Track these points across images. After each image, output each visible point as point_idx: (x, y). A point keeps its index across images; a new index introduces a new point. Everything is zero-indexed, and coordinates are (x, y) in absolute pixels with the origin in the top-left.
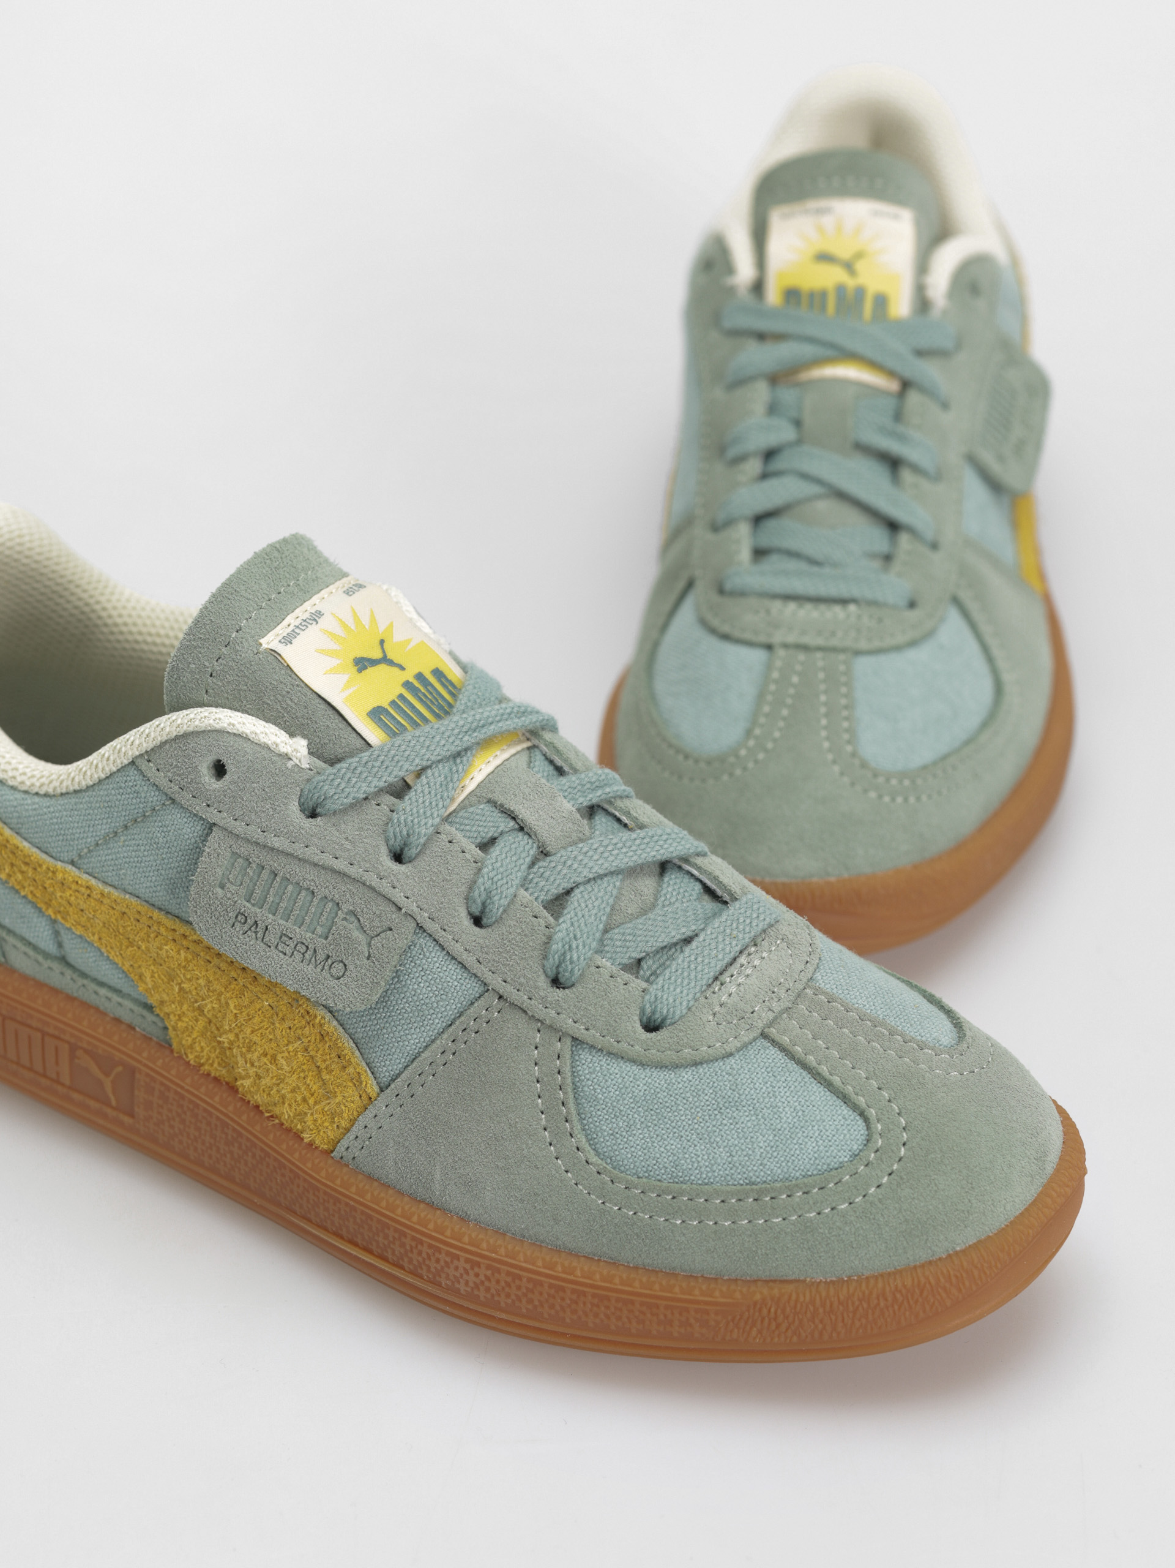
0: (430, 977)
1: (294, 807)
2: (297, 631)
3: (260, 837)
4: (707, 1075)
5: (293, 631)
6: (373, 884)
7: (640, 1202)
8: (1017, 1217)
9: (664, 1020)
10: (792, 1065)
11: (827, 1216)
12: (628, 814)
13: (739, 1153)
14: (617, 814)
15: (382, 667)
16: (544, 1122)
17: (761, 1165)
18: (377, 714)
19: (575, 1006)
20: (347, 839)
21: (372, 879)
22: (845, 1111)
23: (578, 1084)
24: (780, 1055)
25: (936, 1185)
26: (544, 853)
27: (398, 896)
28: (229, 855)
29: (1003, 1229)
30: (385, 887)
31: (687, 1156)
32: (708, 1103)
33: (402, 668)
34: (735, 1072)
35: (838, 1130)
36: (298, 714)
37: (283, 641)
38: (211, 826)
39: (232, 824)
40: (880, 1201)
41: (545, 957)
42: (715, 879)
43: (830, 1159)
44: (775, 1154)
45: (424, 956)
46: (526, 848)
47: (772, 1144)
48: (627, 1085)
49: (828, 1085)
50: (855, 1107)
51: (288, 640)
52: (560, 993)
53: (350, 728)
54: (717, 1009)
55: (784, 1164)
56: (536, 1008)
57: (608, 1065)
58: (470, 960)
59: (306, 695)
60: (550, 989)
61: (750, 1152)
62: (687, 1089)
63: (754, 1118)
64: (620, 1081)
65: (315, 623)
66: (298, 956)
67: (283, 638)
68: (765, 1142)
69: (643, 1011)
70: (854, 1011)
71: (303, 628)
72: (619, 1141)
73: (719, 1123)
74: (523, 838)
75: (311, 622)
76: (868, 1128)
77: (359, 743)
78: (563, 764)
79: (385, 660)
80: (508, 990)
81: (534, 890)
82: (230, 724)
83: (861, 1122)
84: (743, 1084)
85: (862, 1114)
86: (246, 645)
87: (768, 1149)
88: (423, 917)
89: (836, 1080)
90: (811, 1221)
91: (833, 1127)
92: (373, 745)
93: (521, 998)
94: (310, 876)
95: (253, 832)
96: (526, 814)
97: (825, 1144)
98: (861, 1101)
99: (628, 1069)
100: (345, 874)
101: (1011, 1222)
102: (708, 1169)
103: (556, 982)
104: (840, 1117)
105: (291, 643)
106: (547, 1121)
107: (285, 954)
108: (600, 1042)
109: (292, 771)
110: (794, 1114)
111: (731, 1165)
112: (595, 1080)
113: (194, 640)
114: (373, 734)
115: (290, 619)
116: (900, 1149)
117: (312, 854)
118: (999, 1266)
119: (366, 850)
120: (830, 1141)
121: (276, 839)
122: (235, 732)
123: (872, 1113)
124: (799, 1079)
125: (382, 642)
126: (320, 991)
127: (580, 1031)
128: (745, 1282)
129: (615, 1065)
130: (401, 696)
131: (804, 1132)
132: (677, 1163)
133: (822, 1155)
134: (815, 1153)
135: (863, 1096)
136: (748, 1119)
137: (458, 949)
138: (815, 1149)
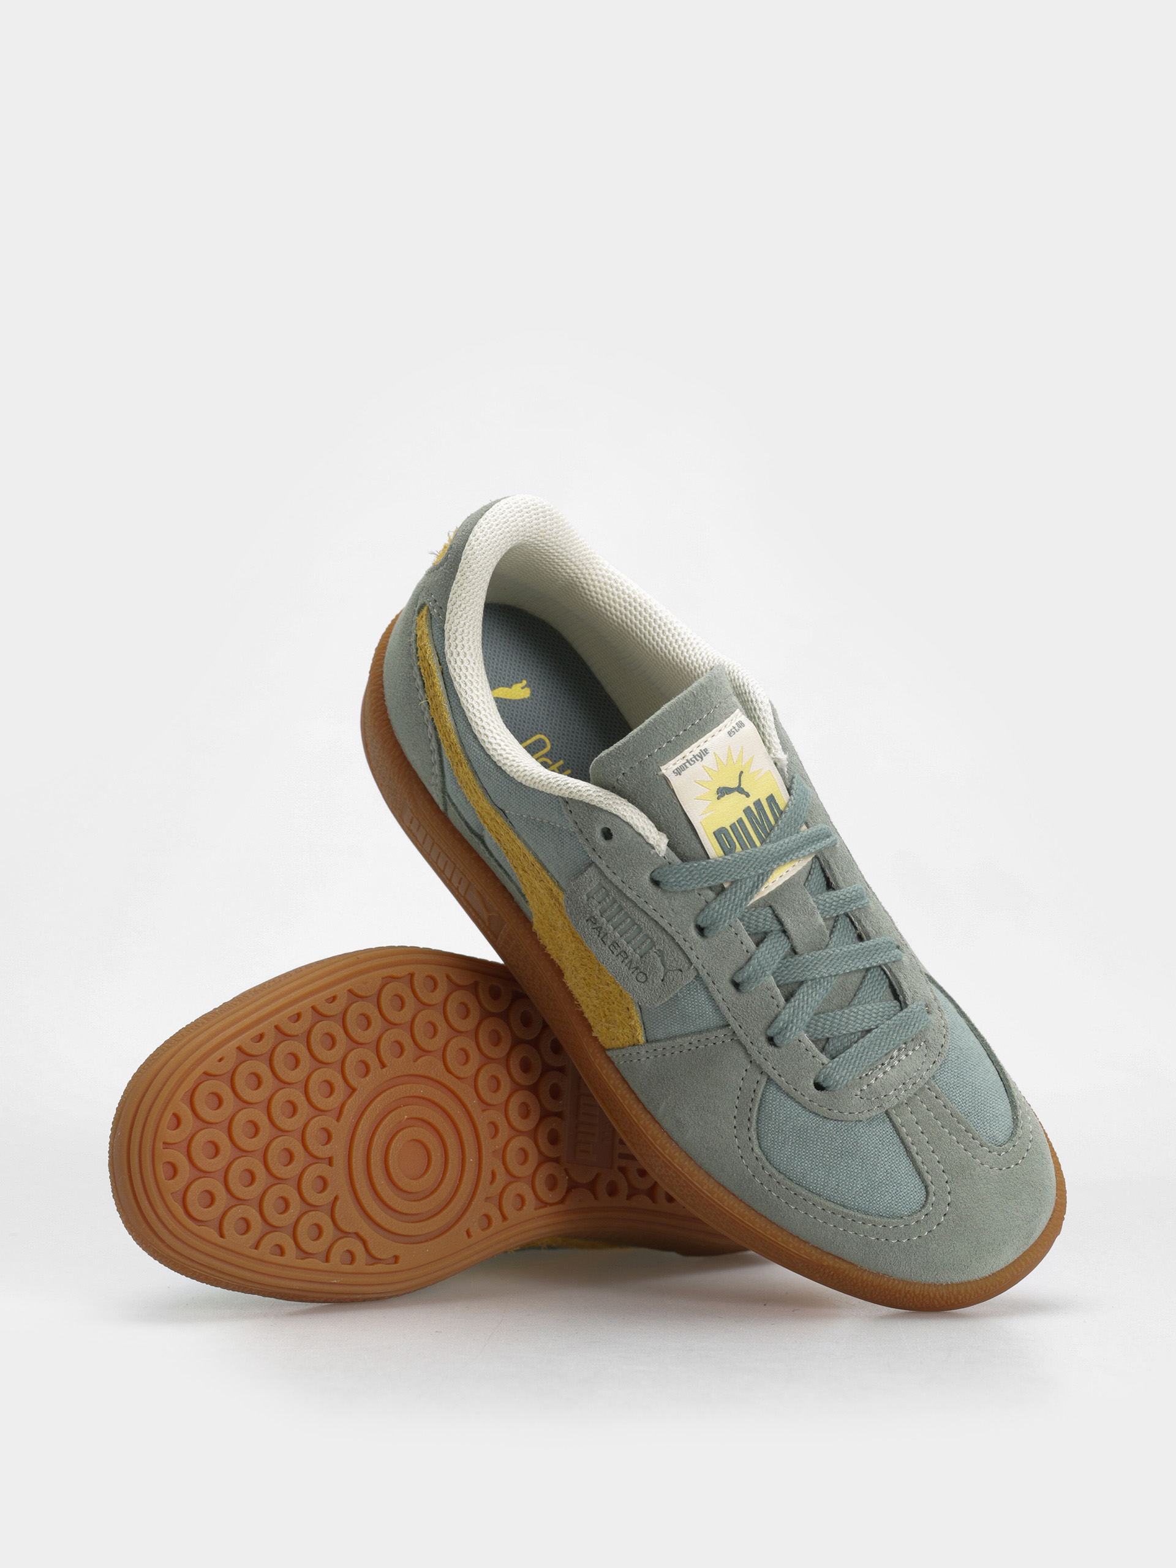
0: (696, 1004)
1: (647, 877)
2: (687, 764)
3: (621, 886)
4: (842, 1130)
5: (684, 764)
6: (679, 942)
7: (775, 1188)
8: (998, 1271)
9: (829, 1087)
10: (896, 1140)
11: (882, 1243)
12: (859, 921)
13: (844, 1186)
14: (853, 919)
15: (736, 793)
16: (735, 1114)
17: (854, 1198)
18: (719, 834)
19: (777, 1061)
20: (673, 910)
21: (679, 939)
22: (918, 1181)
23: (763, 1102)
24: (891, 1130)
25: (954, 1247)
26: (794, 951)
27: (692, 955)
28: (597, 883)
29: (986, 1277)
30: (686, 947)
31: (812, 1174)
32: (836, 1148)
33: (748, 795)
34: (860, 1134)
35: (908, 1193)
36: (669, 820)
37: (676, 771)
38: (591, 864)
39: (603, 867)
40: (916, 1246)
41: (769, 1027)
42: (899, 983)
43: (896, 1210)
44: (865, 1195)
45: (697, 991)
46: (783, 946)
47: (865, 1188)
48: (792, 1117)
49: (914, 1162)
50: (923, 1181)
51: (678, 772)
52: (771, 1048)
53: (698, 841)
54: (865, 1088)
55: (867, 1203)
56: (753, 1050)
57: (785, 1100)
58: (723, 1006)
59: (678, 811)
60: (766, 1045)
61: (850, 1188)
62: (827, 1135)
63: (860, 1168)
64: (789, 1113)
65: (700, 759)
66: (620, 959)
67: (676, 769)
68: (862, 1185)
69: (818, 1077)
70: (950, 1109)
71: (692, 763)
72: (776, 1147)
73: (838, 1163)
74: (784, 940)
75: (698, 758)
76: (927, 1198)
77: (702, 853)
78: (830, 877)
79: (740, 790)
80: (740, 1032)
81: (779, 975)
82: (623, 815)
83: (924, 1192)
84: (862, 1144)
85: (926, 1187)
86: (651, 768)
87: (862, 1190)
88: (703, 973)
89: (919, 1159)
90: (872, 1241)
91: (905, 1191)
92: (710, 857)
93: (746, 1041)
94: (644, 919)
95: (616, 880)
96: (789, 925)
97: (897, 1200)
98: (929, 1178)
99: (796, 1107)
100: (664, 929)
101: (993, 1274)
102: (822, 1187)
103: (771, 1040)
104: (912, 1185)
105: (680, 775)
106: (737, 1114)
107: (613, 953)
108: (785, 1086)
109: (653, 856)
110: (885, 1174)
111: (836, 1191)
112: (774, 1106)
113: (619, 754)
114: (713, 849)
115: (686, 752)
116: (941, 1217)
117: (649, 908)
118: (976, 1296)
119: (682, 921)
120: (900, 1199)
121: (629, 890)
122: (625, 820)
123: (932, 1188)
124: (897, 1151)
125: (742, 772)
126: (627, 985)
127: (774, 1075)
128: (822, 1251)
129: (789, 1102)
130: (740, 821)
131: (887, 1188)
132: (805, 1175)
133: (892, 1206)
134: (889, 1203)
135: (932, 1176)
136: (856, 1167)
137: (718, 997)
138: (890, 1201)
